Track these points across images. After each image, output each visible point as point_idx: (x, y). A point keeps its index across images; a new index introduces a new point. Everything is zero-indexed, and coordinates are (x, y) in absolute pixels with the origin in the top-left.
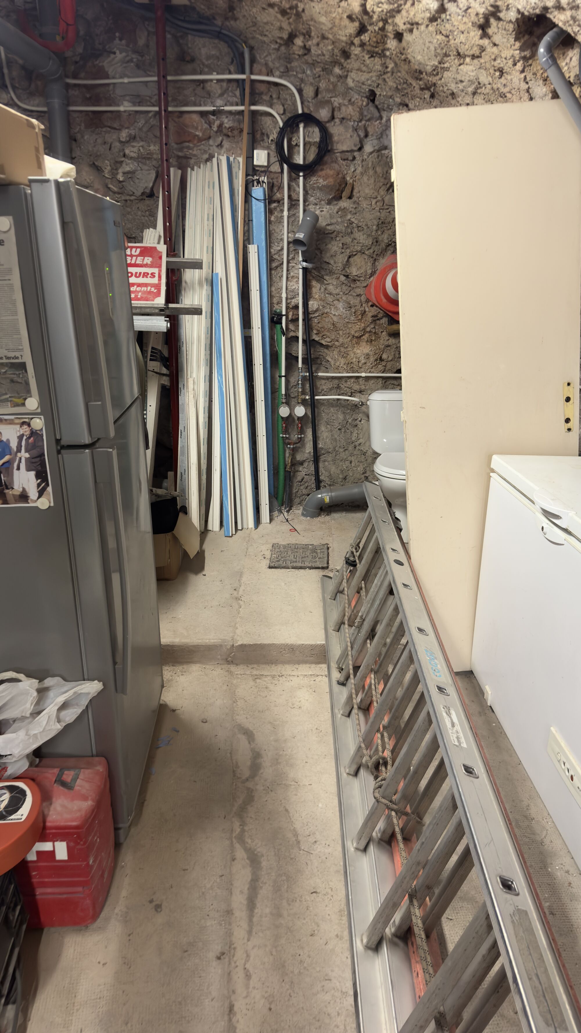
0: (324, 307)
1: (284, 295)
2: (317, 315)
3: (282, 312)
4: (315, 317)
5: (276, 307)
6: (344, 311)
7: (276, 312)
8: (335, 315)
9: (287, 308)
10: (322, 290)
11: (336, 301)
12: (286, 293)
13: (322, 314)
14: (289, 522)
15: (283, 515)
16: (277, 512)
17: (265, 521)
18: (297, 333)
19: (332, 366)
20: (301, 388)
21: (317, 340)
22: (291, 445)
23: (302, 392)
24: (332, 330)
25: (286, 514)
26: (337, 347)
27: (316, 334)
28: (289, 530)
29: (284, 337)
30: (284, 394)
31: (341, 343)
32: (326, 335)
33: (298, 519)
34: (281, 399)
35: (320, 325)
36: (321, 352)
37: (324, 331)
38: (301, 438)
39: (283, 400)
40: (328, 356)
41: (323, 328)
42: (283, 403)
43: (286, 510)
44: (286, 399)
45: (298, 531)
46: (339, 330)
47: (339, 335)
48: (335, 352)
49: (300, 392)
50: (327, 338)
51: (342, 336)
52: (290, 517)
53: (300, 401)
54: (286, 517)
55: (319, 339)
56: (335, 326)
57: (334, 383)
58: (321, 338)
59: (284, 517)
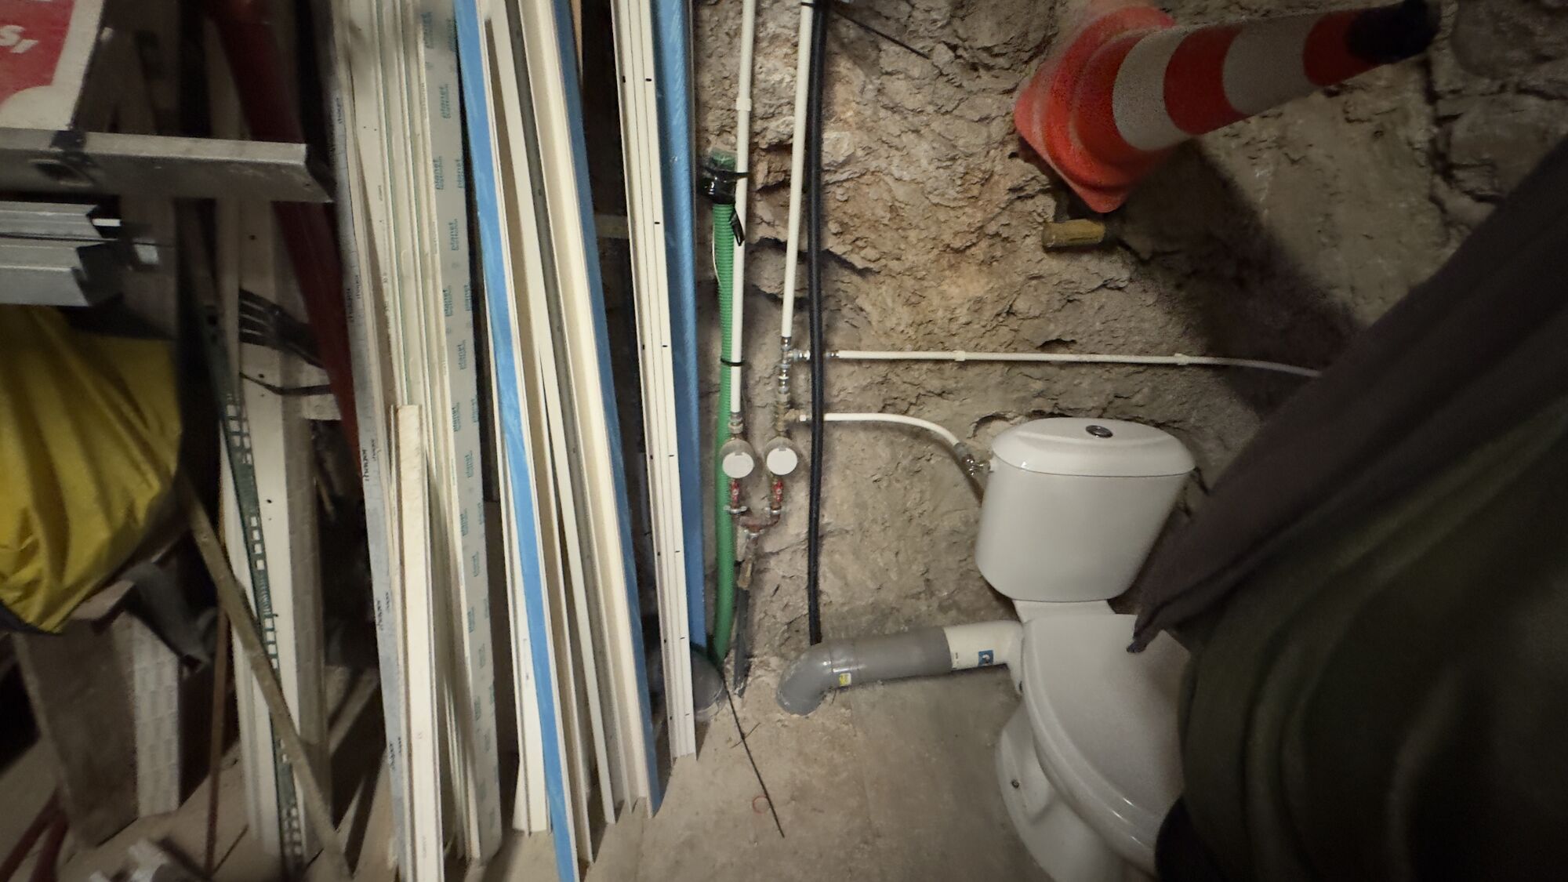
0: (869, 151)
1: (743, 105)
2: (845, 176)
3: (734, 164)
4: (839, 183)
5: (715, 146)
6: (932, 168)
7: (714, 162)
8: (898, 180)
9: (753, 148)
10: (870, 94)
11: (912, 136)
12: (752, 96)
13: (863, 175)
14: (747, 743)
15: (730, 707)
16: (714, 705)
17: (684, 752)
18: (780, 229)
19: (874, 323)
20: (786, 393)
21: (839, 253)
22: (754, 532)
23: (788, 402)
24: (886, 225)
25: (737, 701)
26: (894, 275)
27: (835, 234)
28: (751, 803)
29: (740, 244)
30: (736, 413)
31: (907, 266)
32: (865, 240)
33: (768, 720)
34: (729, 424)
35: (850, 208)
36: (843, 282)
37: (860, 227)
38: (778, 516)
39: (734, 428)
40: (864, 296)
41: (858, 218)
42: (735, 435)
43: (738, 689)
44: (742, 425)
45: (776, 810)
46: (909, 227)
47: (907, 243)
48: (884, 288)
49: (782, 405)
50: (868, 248)
51: (914, 246)
52: (749, 716)
53: (781, 427)
54: (739, 715)
55: (845, 250)
56: (898, 215)
57: (876, 372)
58: (850, 248)
59: (733, 716)
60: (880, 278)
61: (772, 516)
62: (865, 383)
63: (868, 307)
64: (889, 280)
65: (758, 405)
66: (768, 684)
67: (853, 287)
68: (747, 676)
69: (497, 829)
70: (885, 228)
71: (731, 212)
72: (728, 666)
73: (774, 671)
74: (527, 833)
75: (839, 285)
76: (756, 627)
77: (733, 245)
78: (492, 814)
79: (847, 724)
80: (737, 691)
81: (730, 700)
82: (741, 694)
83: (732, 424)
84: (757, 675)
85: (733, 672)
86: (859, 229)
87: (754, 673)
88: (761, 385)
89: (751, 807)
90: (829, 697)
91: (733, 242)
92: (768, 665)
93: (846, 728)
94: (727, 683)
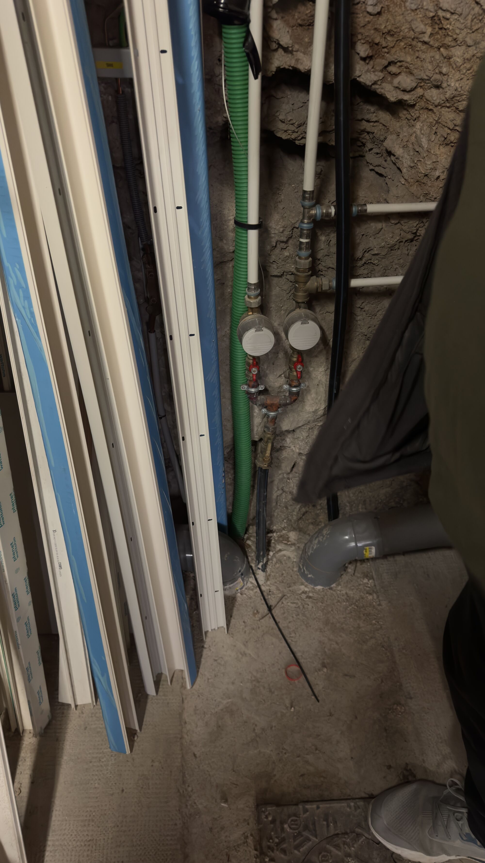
14: (274, 615)
15: (254, 582)
16: (240, 580)
17: (214, 626)
18: (300, 55)
19: (404, 170)
20: (307, 258)
21: (369, 83)
22: (272, 412)
23: (310, 269)
24: (425, 43)
25: (261, 576)
26: (431, 107)
27: (364, 59)
28: (284, 671)
29: (256, 78)
30: (255, 284)
31: (448, 95)
32: (399, 64)
33: (293, 592)
34: (246, 297)
35: (382, 23)
36: (368, 121)
37: (393, 47)
38: (298, 394)
39: (252, 301)
40: (394, 137)
41: (392, 35)
42: (252, 309)
43: (261, 564)
44: (260, 297)
45: (308, 676)
46: (453, 44)
47: (450, 64)
48: (418, 125)
49: (303, 272)
50: (403, 74)
51: (458, 69)
52: (273, 588)
53: (301, 297)
54: (263, 588)
55: (375, 78)
56: (441, 29)
57: (405, 228)
58: (381, 75)
59: (258, 590)
60: (414, 113)
61: (291, 393)
62: (392, 242)
63: (398, 151)
64: (424, 115)
65: (275, 273)
66: (289, 558)
67: (381, 127)
68: (268, 550)
69: (46, 705)
70: (424, 47)
71: (244, 35)
72: (249, 542)
73: (294, 544)
74: (73, 706)
75: (365, 125)
76: (274, 504)
77: (247, 79)
78: (40, 692)
79: (370, 594)
80: (260, 566)
81: (254, 574)
82: (264, 569)
83: (249, 297)
84: (277, 549)
85: (254, 547)
86: (393, 51)
87: (275, 548)
88: (277, 251)
89: (284, 674)
90: (351, 569)
91: (247, 75)
92: (288, 539)
93: (370, 597)
94: (250, 558)
